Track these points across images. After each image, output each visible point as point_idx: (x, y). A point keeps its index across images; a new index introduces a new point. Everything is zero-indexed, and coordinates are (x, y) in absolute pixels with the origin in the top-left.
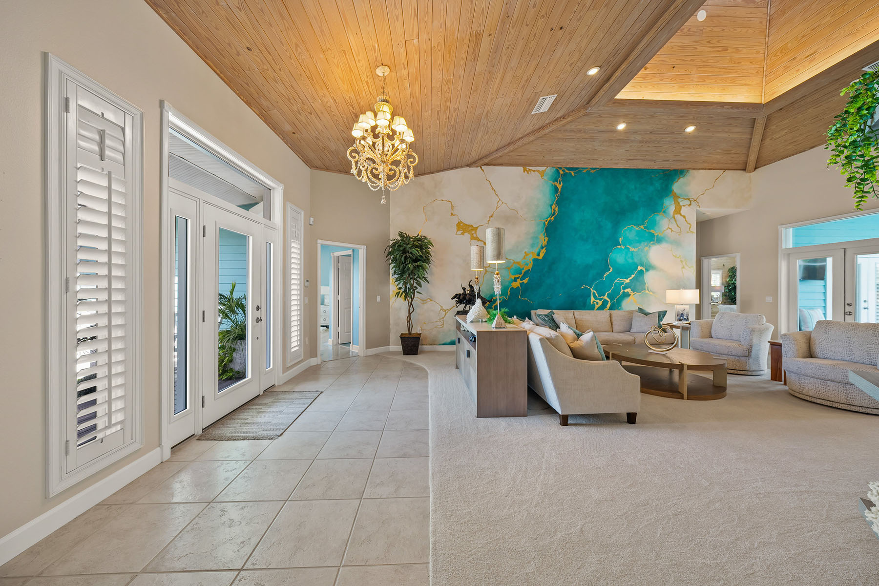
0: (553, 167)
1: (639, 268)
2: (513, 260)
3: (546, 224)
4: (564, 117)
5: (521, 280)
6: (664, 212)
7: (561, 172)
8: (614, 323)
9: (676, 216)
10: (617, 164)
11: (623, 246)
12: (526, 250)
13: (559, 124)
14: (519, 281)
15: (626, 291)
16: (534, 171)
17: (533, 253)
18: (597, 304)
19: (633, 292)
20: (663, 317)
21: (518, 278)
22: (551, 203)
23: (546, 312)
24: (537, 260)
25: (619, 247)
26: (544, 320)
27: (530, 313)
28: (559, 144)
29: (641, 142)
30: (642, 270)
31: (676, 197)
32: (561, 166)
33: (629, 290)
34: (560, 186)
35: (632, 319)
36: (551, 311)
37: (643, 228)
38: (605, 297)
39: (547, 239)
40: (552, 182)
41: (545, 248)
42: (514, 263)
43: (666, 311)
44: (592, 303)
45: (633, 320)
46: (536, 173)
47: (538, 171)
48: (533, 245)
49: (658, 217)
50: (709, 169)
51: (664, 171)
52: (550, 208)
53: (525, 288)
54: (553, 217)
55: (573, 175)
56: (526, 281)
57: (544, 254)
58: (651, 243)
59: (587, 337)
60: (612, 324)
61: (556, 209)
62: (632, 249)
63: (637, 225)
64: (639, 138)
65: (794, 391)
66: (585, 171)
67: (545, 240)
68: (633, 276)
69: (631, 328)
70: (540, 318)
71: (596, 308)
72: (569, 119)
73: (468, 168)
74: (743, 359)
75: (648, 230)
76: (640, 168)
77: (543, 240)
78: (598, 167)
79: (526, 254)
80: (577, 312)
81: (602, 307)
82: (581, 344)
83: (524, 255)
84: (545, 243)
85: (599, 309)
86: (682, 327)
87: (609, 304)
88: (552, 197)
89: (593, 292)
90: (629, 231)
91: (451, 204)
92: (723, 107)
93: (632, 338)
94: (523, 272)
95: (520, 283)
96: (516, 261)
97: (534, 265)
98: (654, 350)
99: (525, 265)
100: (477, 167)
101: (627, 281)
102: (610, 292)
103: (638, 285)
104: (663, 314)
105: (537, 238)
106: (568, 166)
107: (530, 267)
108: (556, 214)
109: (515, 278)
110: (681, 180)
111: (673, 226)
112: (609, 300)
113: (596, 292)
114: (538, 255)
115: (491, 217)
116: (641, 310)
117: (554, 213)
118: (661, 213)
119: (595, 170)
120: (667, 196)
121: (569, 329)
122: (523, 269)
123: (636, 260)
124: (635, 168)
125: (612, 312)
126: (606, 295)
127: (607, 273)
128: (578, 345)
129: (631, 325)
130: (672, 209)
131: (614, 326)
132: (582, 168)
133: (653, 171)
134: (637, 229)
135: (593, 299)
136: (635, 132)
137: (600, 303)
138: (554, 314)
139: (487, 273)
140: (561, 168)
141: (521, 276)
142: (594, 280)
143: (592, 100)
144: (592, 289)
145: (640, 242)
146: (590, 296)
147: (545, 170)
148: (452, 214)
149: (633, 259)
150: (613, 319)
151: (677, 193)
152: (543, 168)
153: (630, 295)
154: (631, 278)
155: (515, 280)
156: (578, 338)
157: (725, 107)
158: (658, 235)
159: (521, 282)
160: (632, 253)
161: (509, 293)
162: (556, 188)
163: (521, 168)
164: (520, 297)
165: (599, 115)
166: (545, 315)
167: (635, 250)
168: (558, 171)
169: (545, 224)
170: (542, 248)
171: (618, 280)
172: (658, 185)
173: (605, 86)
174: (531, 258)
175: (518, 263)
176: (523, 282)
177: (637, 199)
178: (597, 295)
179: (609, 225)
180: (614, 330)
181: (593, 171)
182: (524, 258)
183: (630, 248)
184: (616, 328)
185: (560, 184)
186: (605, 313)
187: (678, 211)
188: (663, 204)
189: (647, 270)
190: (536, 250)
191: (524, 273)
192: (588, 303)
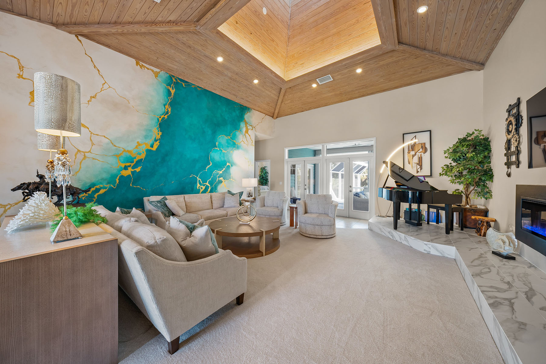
0: (166, 73)
1: (228, 164)
2: (123, 149)
3: (160, 120)
4: (175, 23)
5: (133, 168)
6: (241, 131)
7: (174, 80)
8: (213, 202)
9: (246, 134)
10: (215, 90)
11: (219, 148)
12: (139, 140)
13: (172, 28)
14: (130, 169)
15: (220, 179)
16: (148, 69)
17: (146, 144)
18: (202, 188)
19: (224, 180)
20: (242, 196)
21: (130, 166)
22: (165, 103)
23: (159, 198)
24: (150, 150)
25: (216, 148)
26: (156, 206)
27: (143, 199)
28: (173, 51)
29: (231, 78)
30: (229, 166)
31: (246, 123)
32: (174, 75)
33: (221, 178)
34: (173, 92)
35: (224, 198)
36: (164, 196)
37: (230, 138)
38: (207, 184)
39: (160, 133)
40: (165, 85)
41: (159, 141)
42: (124, 151)
43: (243, 192)
44: (198, 188)
45: (226, 199)
46: (151, 71)
47: (153, 71)
48: (146, 137)
49: (237, 133)
50: (260, 112)
51: (241, 105)
52: (163, 107)
53: (137, 177)
54: (167, 115)
55: (184, 86)
56: (138, 169)
57: (157, 146)
58: (234, 148)
59: (201, 232)
60: (212, 203)
61: (170, 110)
62: (224, 151)
63: (227, 135)
64: (230, 74)
65: (303, 233)
66: (193, 86)
67: (158, 134)
68: (224, 169)
69: (224, 205)
70: (152, 205)
71: (201, 192)
72: (181, 28)
73: (53, 28)
74: (280, 217)
75: (232, 140)
76: (228, 98)
77: (156, 133)
78: (202, 87)
79: (139, 144)
80: (187, 196)
81: (204, 192)
82: (195, 242)
83: (137, 144)
84: (158, 137)
85: (202, 192)
86: (251, 201)
87: (210, 188)
88: (166, 98)
89: (199, 180)
90: (222, 139)
91: (19, 63)
92: (272, 73)
93: (225, 212)
94: (135, 161)
95: (132, 172)
96: (127, 149)
97: (147, 155)
98: (243, 222)
99: (138, 154)
100: (70, 33)
101: (221, 172)
102: (210, 180)
103: (226, 175)
104: (241, 194)
105: (150, 130)
106: (180, 77)
107: (143, 156)
108: (169, 113)
109: (125, 166)
110: (248, 114)
111: (245, 140)
112: (209, 185)
113: (200, 180)
114: (152, 146)
115: (93, 97)
116: (229, 192)
117: (167, 113)
118: (239, 131)
119: (201, 89)
120: (242, 121)
121: (181, 224)
122: (135, 158)
123: (226, 159)
124: (226, 97)
125: (212, 194)
126: (208, 182)
127: (208, 166)
128: (191, 243)
129: (224, 202)
130: (244, 130)
131: (213, 205)
132: (191, 83)
133: (235, 103)
134: (227, 138)
135: (198, 185)
136: (228, 69)
137: (204, 188)
138: (166, 199)
139: (87, 159)
140: (174, 76)
141: (132, 164)
142: (199, 171)
143: (201, 20)
144: (198, 178)
145: (228, 147)
146: (196, 183)
147: (159, 72)
148: (20, 76)
149: (224, 158)
150: (213, 199)
151: (247, 121)
152: (158, 70)
153: (222, 182)
154: (223, 171)
155: (126, 168)
156: (191, 232)
157: (273, 74)
158: (237, 145)
159: (133, 170)
160: (224, 153)
161: (118, 181)
162: (169, 93)
163: (133, 61)
164: (131, 185)
165: (206, 40)
166: (158, 202)
167: (226, 152)
168: (171, 78)
169: (158, 120)
170: (156, 140)
171: (216, 172)
172: (238, 112)
173: (212, 10)
174: (143, 148)
175: (128, 151)
176: (135, 171)
177: (226, 118)
178: (201, 182)
179: (210, 132)
180: (213, 207)
181: (199, 89)
182: (136, 147)
183: (223, 150)
184: (215, 205)
185: (173, 89)
186: (207, 196)
187: (247, 132)
188: (240, 126)
189: (232, 166)
190: (150, 141)
191: (137, 162)
192: (195, 189)
